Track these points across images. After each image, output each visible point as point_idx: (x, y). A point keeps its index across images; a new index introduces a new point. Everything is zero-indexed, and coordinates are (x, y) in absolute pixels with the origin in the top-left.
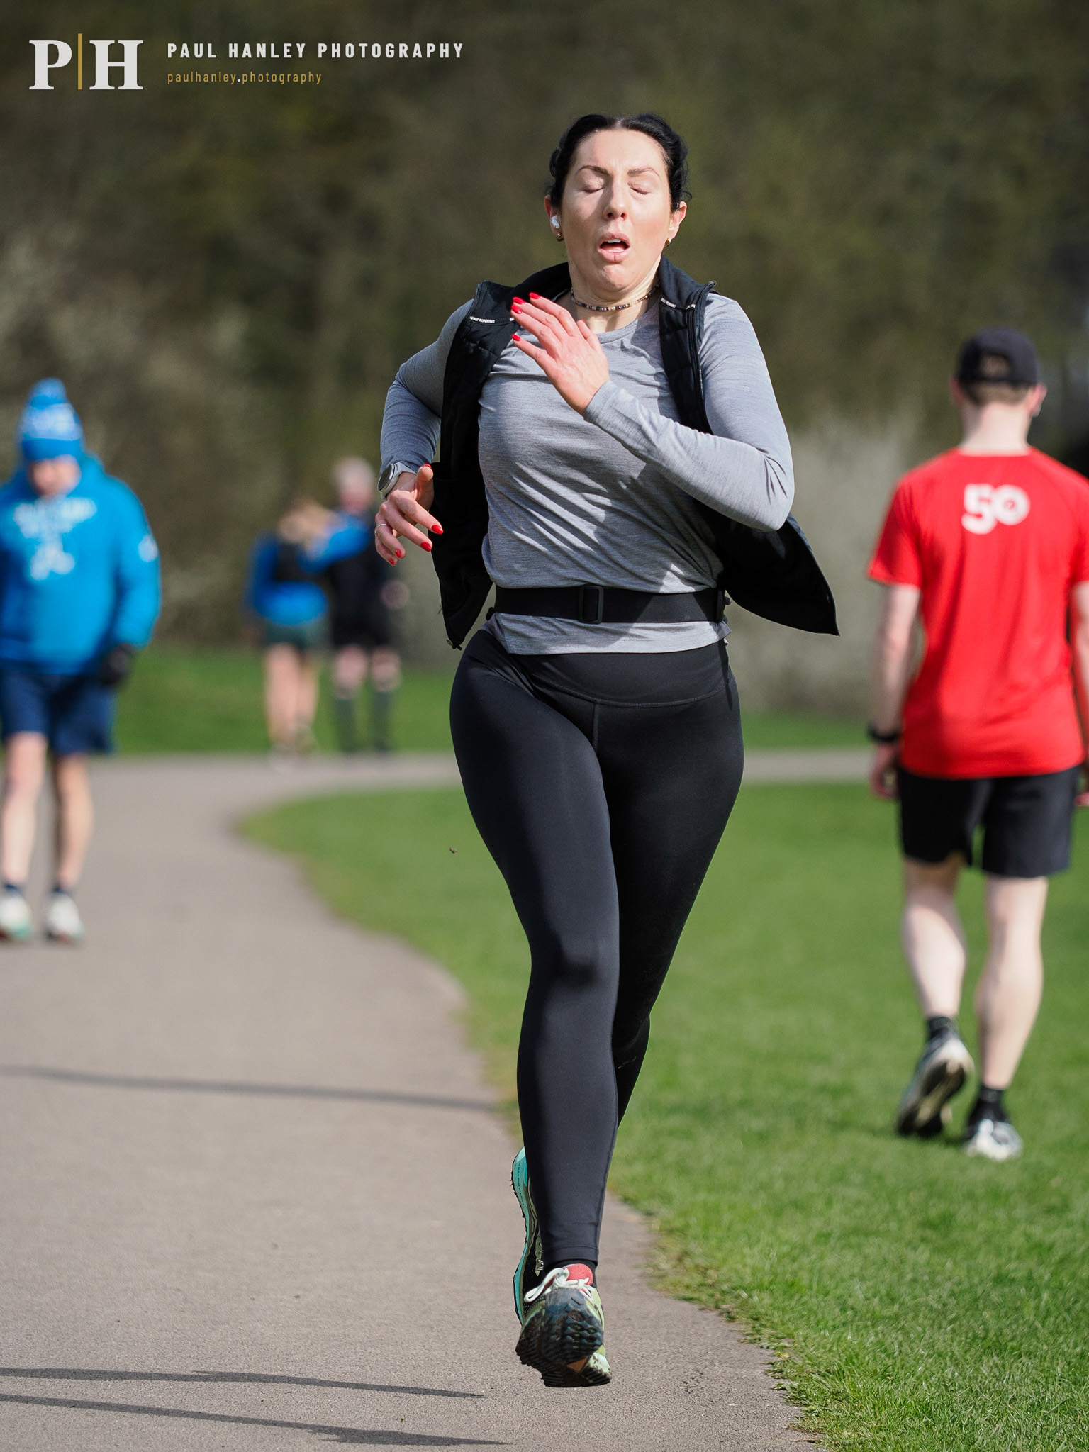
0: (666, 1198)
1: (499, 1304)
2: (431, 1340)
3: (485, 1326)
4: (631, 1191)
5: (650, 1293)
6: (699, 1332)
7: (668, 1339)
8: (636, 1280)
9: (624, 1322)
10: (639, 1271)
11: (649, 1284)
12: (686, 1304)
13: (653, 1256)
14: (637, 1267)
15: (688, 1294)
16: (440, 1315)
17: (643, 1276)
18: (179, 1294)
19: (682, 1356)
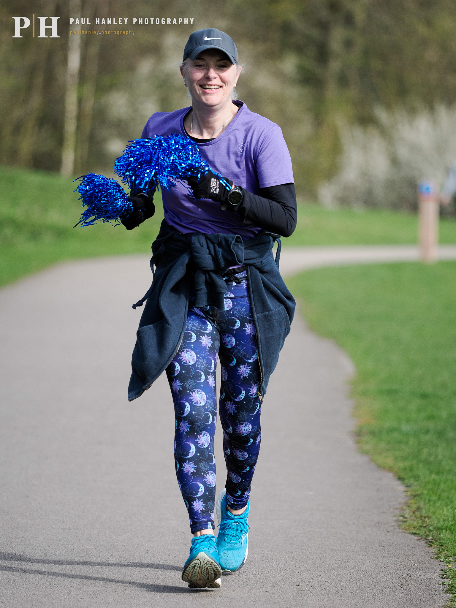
0: (416, 478)
1: (326, 539)
2: (290, 560)
3: (317, 551)
4: (402, 475)
5: (398, 530)
6: (414, 553)
7: (398, 557)
8: (393, 524)
9: (381, 548)
10: (396, 518)
11: (399, 526)
12: (413, 536)
13: (404, 510)
14: (395, 516)
15: (414, 532)
16: (298, 545)
17: (397, 521)
18: (183, 534)
19: (403, 567)
